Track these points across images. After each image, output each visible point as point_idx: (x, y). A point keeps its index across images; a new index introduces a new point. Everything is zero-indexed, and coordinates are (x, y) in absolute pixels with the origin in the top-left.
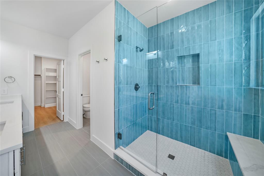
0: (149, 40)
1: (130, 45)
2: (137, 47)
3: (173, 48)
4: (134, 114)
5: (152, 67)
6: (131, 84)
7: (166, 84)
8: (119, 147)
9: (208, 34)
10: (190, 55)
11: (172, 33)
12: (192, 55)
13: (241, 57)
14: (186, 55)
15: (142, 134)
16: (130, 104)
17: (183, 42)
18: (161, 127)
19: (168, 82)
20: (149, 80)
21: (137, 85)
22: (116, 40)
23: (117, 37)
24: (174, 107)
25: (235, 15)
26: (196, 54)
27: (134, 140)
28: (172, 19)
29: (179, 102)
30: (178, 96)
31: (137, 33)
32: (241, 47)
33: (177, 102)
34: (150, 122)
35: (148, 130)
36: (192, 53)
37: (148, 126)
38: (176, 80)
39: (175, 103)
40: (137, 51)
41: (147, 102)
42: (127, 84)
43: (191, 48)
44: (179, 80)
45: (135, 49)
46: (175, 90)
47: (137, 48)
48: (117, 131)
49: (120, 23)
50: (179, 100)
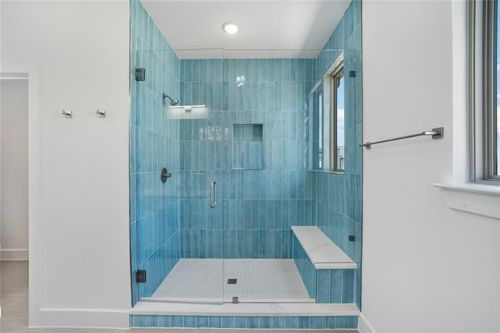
0: (182, 84)
1: (154, 90)
2: (164, 94)
3: (227, 109)
4: (160, 230)
5: (188, 138)
6: (155, 169)
7: (215, 169)
8: (138, 300)
9: (273, 100)
10: (251, 124)
11: (225, 84)
12: (253, 124)
13: (303, 136)
14: (246, 123)
15: (172, 267)
16: (155, 210)
17: (241, 102)
18: (207, 244)
19: (218, 165)
20: (182, 162)
21: (165, 171)
22: (133, 77)
23: (134, 71)
24: (228, 205)
25: (298, 85)
26: (258, 124)
27: (161, 282)
28: (226, 61)
29: (237, 195)
30: (234, 188)
31: (164, 66)
32: (303, 123)
33: (233, 197)
34: (185, 242)
35: (182, 257)
36: (253, 122)
37: (182, 252)
38: (231, 161)
39: (231, 198)
40: (164, 103)
41: (179, 204)
42: (150, 170)
43: (252, 114)
44: (235, 162)
45: (161, 99)
46: (230, 179)
47: (164, 97)
48: (135, 269)
49: (139, 41)
50: (236, 194)
